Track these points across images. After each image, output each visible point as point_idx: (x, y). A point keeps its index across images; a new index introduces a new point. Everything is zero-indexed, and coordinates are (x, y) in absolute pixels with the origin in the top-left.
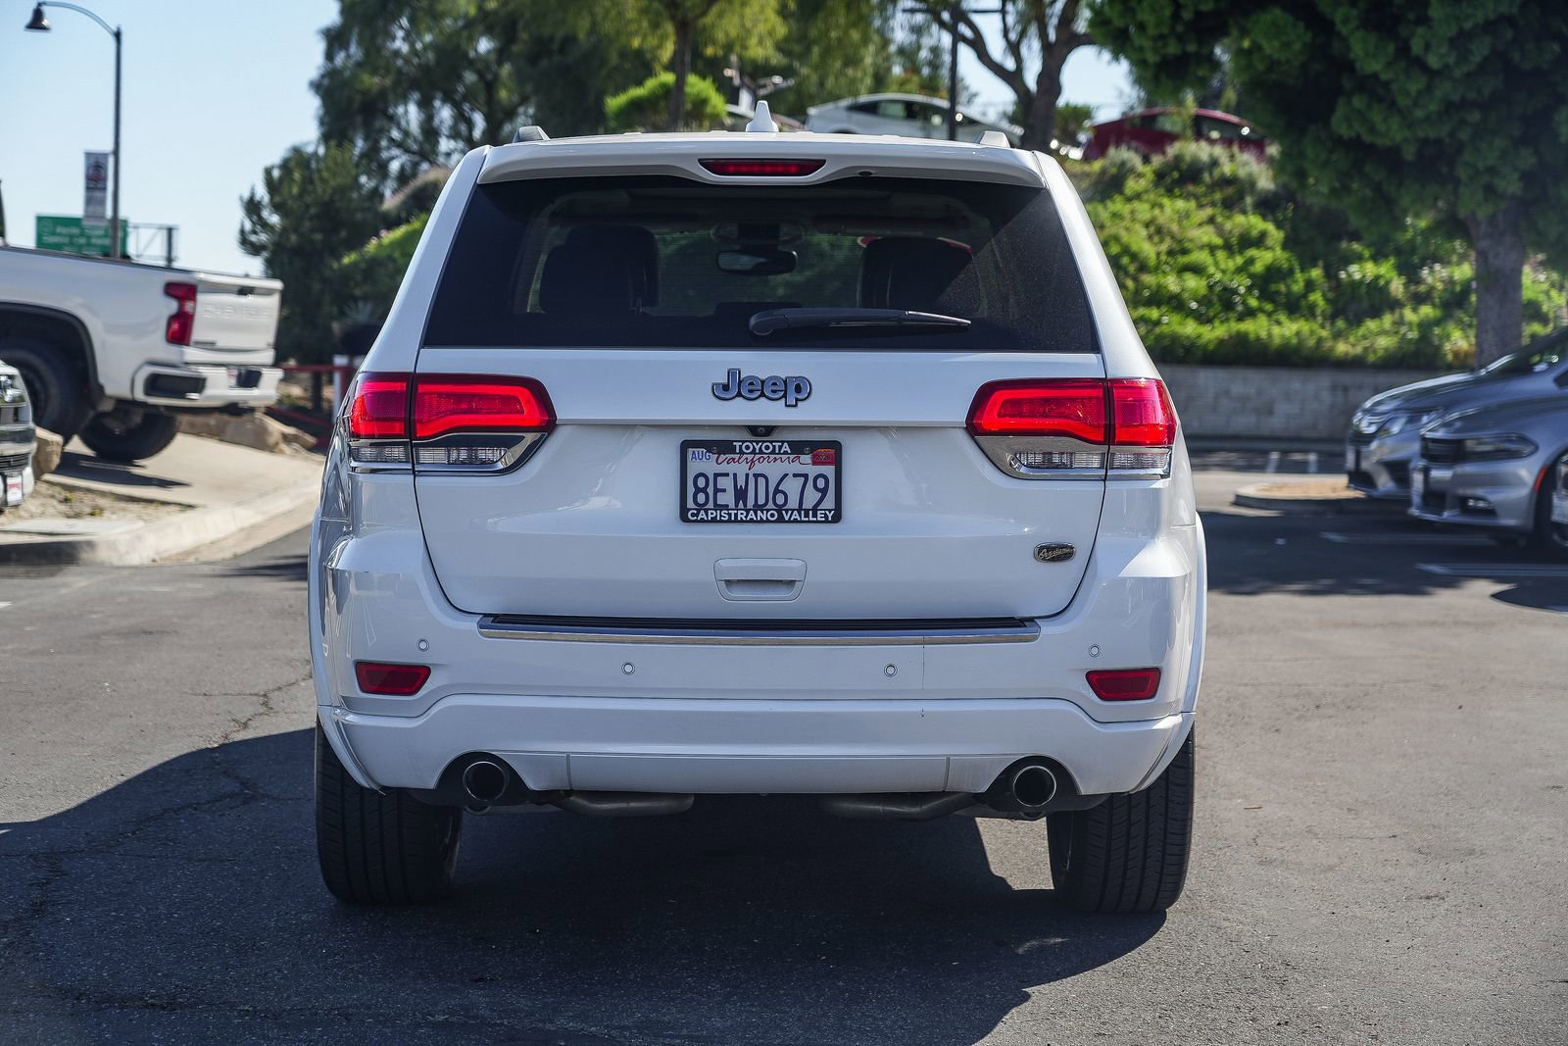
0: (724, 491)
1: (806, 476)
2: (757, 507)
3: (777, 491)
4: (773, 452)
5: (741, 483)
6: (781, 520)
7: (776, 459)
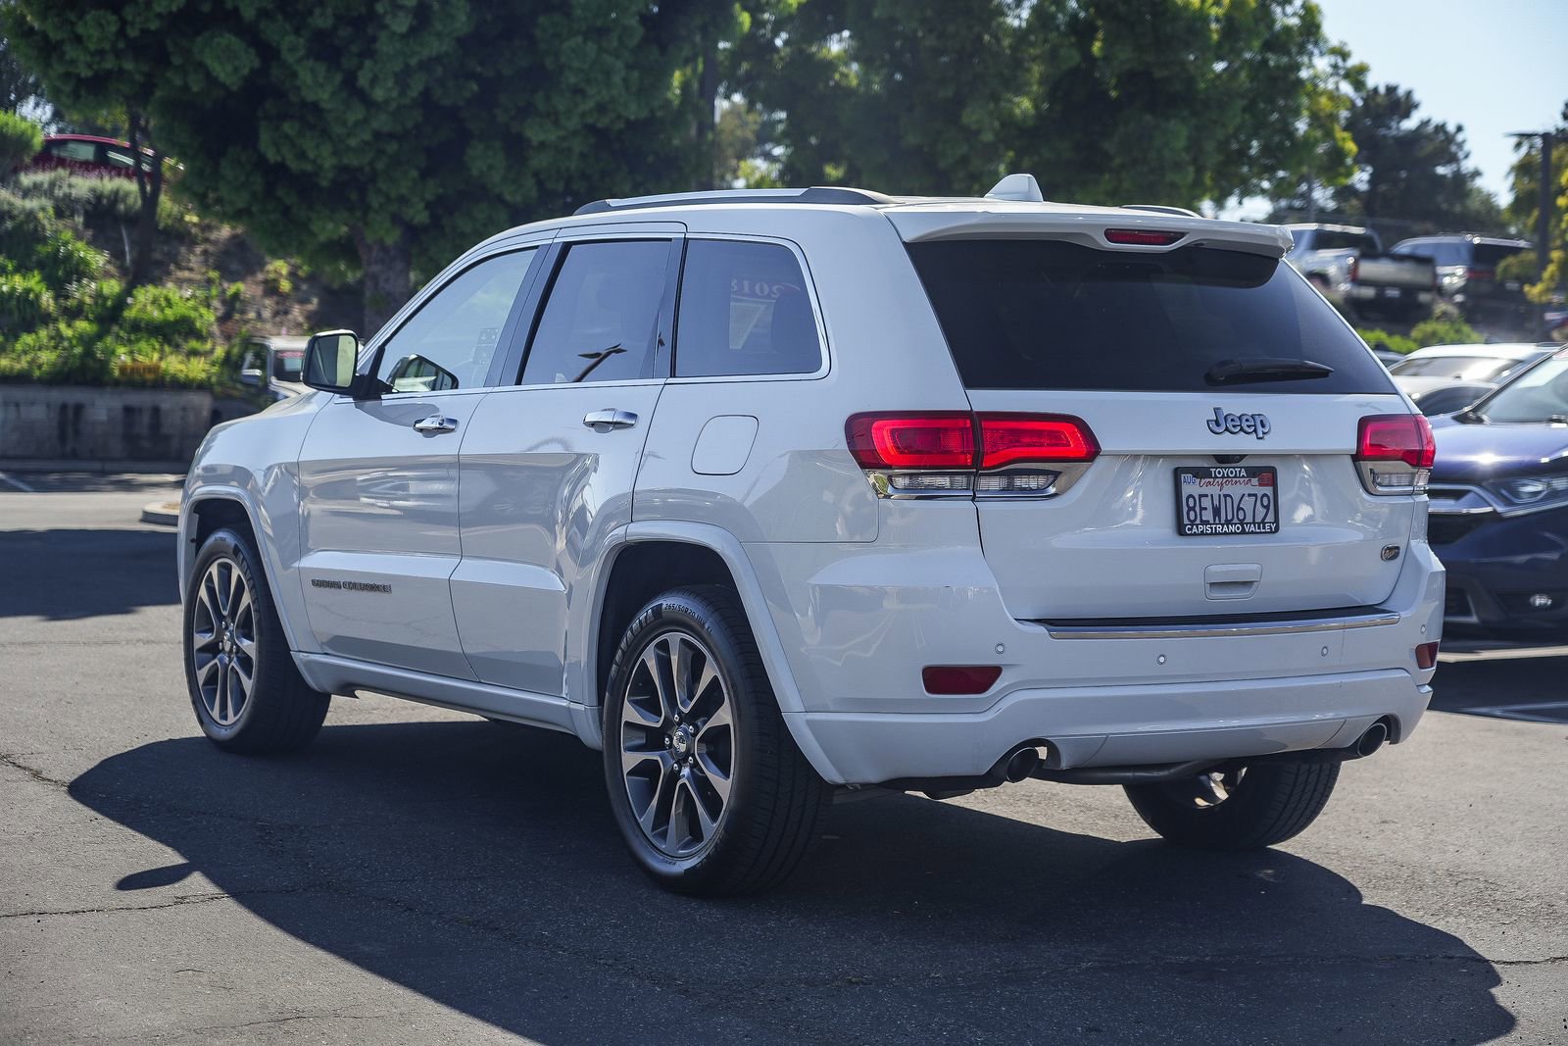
0: (1206, 509)
1: (1255, 495)
2: (1228, 522)
3: (1239, 509)
4: (1235, 477)
5: (1216, 502)
6: (1243, 532)
7: (1236, 482)
